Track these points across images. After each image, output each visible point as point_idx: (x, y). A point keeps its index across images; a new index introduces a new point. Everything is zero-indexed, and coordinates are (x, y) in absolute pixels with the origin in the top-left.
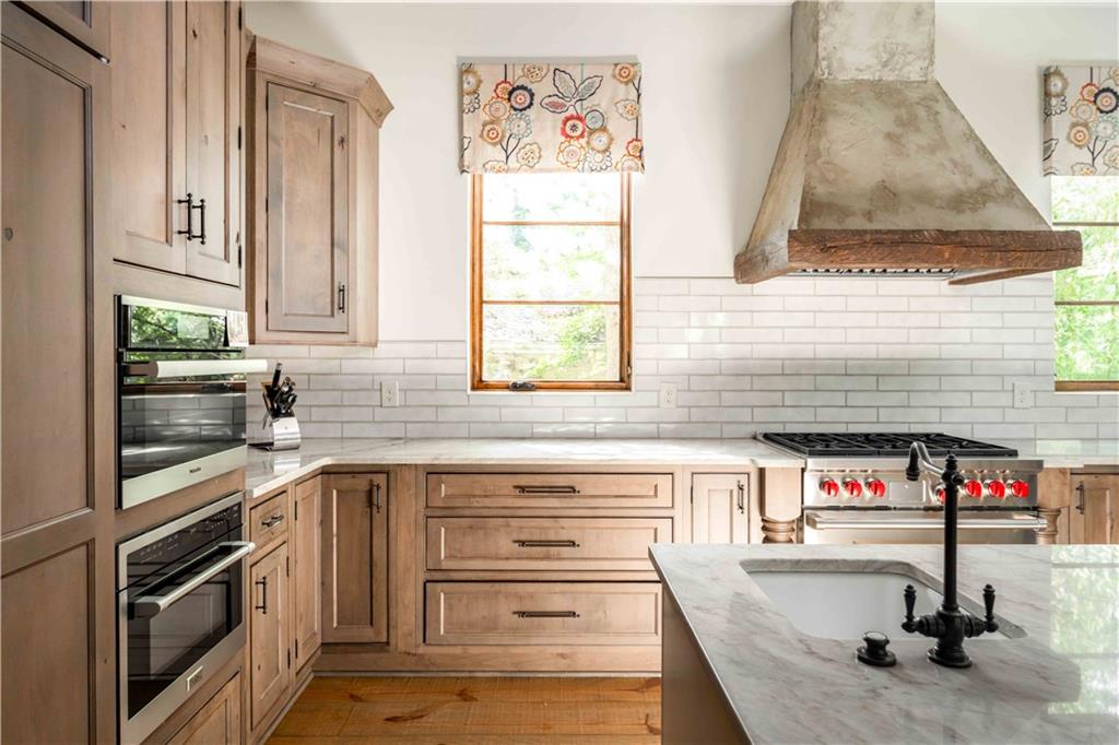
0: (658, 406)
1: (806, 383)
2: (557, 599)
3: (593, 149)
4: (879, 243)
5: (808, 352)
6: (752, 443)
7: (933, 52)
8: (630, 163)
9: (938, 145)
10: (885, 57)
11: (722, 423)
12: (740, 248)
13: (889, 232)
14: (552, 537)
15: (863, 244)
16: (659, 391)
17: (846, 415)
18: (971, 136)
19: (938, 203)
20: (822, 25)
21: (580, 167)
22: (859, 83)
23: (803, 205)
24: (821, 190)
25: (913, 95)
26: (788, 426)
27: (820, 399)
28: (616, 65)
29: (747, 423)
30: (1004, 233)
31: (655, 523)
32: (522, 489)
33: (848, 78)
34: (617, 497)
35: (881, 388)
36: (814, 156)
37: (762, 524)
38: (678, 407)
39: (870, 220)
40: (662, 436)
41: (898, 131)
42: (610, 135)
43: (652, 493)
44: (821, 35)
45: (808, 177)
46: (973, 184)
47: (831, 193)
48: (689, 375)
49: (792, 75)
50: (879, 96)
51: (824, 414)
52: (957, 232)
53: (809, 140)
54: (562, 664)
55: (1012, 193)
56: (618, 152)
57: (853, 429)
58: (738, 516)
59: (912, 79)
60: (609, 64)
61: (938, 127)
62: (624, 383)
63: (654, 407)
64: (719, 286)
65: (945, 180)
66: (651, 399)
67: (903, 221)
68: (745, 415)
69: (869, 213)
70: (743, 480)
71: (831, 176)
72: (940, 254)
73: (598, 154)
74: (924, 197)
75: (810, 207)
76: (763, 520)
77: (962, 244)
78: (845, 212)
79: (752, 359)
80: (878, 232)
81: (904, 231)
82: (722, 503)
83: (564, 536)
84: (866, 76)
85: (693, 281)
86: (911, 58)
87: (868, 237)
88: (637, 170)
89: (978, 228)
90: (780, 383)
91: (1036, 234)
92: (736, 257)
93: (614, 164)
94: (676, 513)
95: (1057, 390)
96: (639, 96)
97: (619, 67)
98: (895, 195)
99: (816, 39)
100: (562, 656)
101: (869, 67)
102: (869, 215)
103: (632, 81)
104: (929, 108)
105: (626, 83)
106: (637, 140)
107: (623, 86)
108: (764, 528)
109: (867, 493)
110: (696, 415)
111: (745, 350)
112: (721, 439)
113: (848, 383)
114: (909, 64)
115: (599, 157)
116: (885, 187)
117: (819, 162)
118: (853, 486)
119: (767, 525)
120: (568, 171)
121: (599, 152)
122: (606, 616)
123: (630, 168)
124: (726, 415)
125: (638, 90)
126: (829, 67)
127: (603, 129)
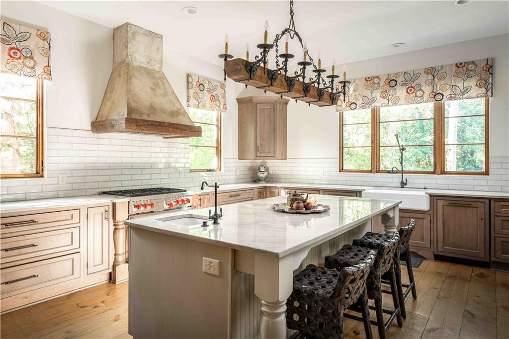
0: (58, 184)
1: (118, 172)
2: (26, 272)
3: (26, 66)
4: (153, 125)
5: (118, 160)
6: (99, 196)
7: (162, 63)
8: (45, 76)
9: (165, 95)
10: (148, 60)
11: (86, 189)
12: (94, 119)
13: (156, 122)
14: (22, 244)
15: (148, 125)
16: (58, 177)
17: (132, 183)
18: (173, 93)
19: (167, 113)
20: (129, 43)
21: (19, 72)
22: (141, 67)
23: (128, 109)
24: (133, 104)
25: (158, 76)
26: (112, 188)
27: (123, 177)
28: (38, 30)
29: (96, 188)
30: (184, 125)
31: (72, 230)
32: (6, 225)
33: (137, 64)
34: (55, 222)
35: (143, 173)
36: (129, 91)
37: (113, 224)
38: (67, 184)
39: (149, 117)
40: (59, 196)
41: (154, 87)
42: (35, 61)
43: (71, 218)
44: (129, 46)
45: (128, 99)
46: (175, 109)
47: (136, 106)
48: (72, 170)
49: (114, 56)
50: (147, 73)
51: (125, 183)
52: (173, 124)
53: (127, 85)
54: (26, 302)
55: (185, 114)
56: (39, 70)
57: (134, 188)
58: (105, 221)
59: (157, 70)
60: (35, 29)
61: (165, 88)
62: (39, 174)
63: (56, 184)
64: (85, 134)
65: (168, 107)
66: (54, 181)
67: (158, 118)
68: (96, 185)
69: (148, 114)
70: (107, 208)
71: (136, 99)
72: (169, 130)
73: (29, 69)
74: (163, 111)
75: (130, 110)
76: (114, 222)
77: (175, 128)
78: (141, 113)
79: (98, 163)
80: (153, 121)
81: (160, 122)
82: (99, 218)
83: (28, 243)
84: (142, 65)
85: (74, 131)
86: (156, 63)
87: (150, 123)
88: (49, 80)
89: (178, 123)
90: (109, 172)
91: (192, 126)
92: (92, 123)
93: (37, 75)
94: (81, 225)
95: (190, 172)
96: (50, 47)
97: (40, 32)
98: (155, 109)
99: (127, 47)
100: (26, 298)
101: (144, 62)
102: (148, 115)
103: (46, 40)
104: (161, 80)
105: (44, 40)
106: (48, 66)
107: (41, 41)
108: (114, 225)
109: (149, 207)
110: (75, 186)
111: (95, 160)
112: (86, 196)
113: (133, 172)
114: (155, 65)
115: (29, 70)
116: (152, 106)
117: (131, 94)
118: (145, 206)
119: (116, 224)
120: (11, 73)
121: (29, 68)
122: (50, 273)
123: (45, 78)
124: (88, 186)
125: (49, 45)
126: (131, 59)
127: (31, 58)
